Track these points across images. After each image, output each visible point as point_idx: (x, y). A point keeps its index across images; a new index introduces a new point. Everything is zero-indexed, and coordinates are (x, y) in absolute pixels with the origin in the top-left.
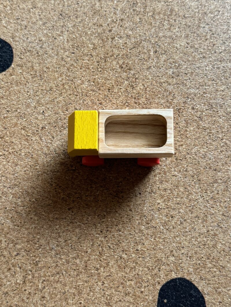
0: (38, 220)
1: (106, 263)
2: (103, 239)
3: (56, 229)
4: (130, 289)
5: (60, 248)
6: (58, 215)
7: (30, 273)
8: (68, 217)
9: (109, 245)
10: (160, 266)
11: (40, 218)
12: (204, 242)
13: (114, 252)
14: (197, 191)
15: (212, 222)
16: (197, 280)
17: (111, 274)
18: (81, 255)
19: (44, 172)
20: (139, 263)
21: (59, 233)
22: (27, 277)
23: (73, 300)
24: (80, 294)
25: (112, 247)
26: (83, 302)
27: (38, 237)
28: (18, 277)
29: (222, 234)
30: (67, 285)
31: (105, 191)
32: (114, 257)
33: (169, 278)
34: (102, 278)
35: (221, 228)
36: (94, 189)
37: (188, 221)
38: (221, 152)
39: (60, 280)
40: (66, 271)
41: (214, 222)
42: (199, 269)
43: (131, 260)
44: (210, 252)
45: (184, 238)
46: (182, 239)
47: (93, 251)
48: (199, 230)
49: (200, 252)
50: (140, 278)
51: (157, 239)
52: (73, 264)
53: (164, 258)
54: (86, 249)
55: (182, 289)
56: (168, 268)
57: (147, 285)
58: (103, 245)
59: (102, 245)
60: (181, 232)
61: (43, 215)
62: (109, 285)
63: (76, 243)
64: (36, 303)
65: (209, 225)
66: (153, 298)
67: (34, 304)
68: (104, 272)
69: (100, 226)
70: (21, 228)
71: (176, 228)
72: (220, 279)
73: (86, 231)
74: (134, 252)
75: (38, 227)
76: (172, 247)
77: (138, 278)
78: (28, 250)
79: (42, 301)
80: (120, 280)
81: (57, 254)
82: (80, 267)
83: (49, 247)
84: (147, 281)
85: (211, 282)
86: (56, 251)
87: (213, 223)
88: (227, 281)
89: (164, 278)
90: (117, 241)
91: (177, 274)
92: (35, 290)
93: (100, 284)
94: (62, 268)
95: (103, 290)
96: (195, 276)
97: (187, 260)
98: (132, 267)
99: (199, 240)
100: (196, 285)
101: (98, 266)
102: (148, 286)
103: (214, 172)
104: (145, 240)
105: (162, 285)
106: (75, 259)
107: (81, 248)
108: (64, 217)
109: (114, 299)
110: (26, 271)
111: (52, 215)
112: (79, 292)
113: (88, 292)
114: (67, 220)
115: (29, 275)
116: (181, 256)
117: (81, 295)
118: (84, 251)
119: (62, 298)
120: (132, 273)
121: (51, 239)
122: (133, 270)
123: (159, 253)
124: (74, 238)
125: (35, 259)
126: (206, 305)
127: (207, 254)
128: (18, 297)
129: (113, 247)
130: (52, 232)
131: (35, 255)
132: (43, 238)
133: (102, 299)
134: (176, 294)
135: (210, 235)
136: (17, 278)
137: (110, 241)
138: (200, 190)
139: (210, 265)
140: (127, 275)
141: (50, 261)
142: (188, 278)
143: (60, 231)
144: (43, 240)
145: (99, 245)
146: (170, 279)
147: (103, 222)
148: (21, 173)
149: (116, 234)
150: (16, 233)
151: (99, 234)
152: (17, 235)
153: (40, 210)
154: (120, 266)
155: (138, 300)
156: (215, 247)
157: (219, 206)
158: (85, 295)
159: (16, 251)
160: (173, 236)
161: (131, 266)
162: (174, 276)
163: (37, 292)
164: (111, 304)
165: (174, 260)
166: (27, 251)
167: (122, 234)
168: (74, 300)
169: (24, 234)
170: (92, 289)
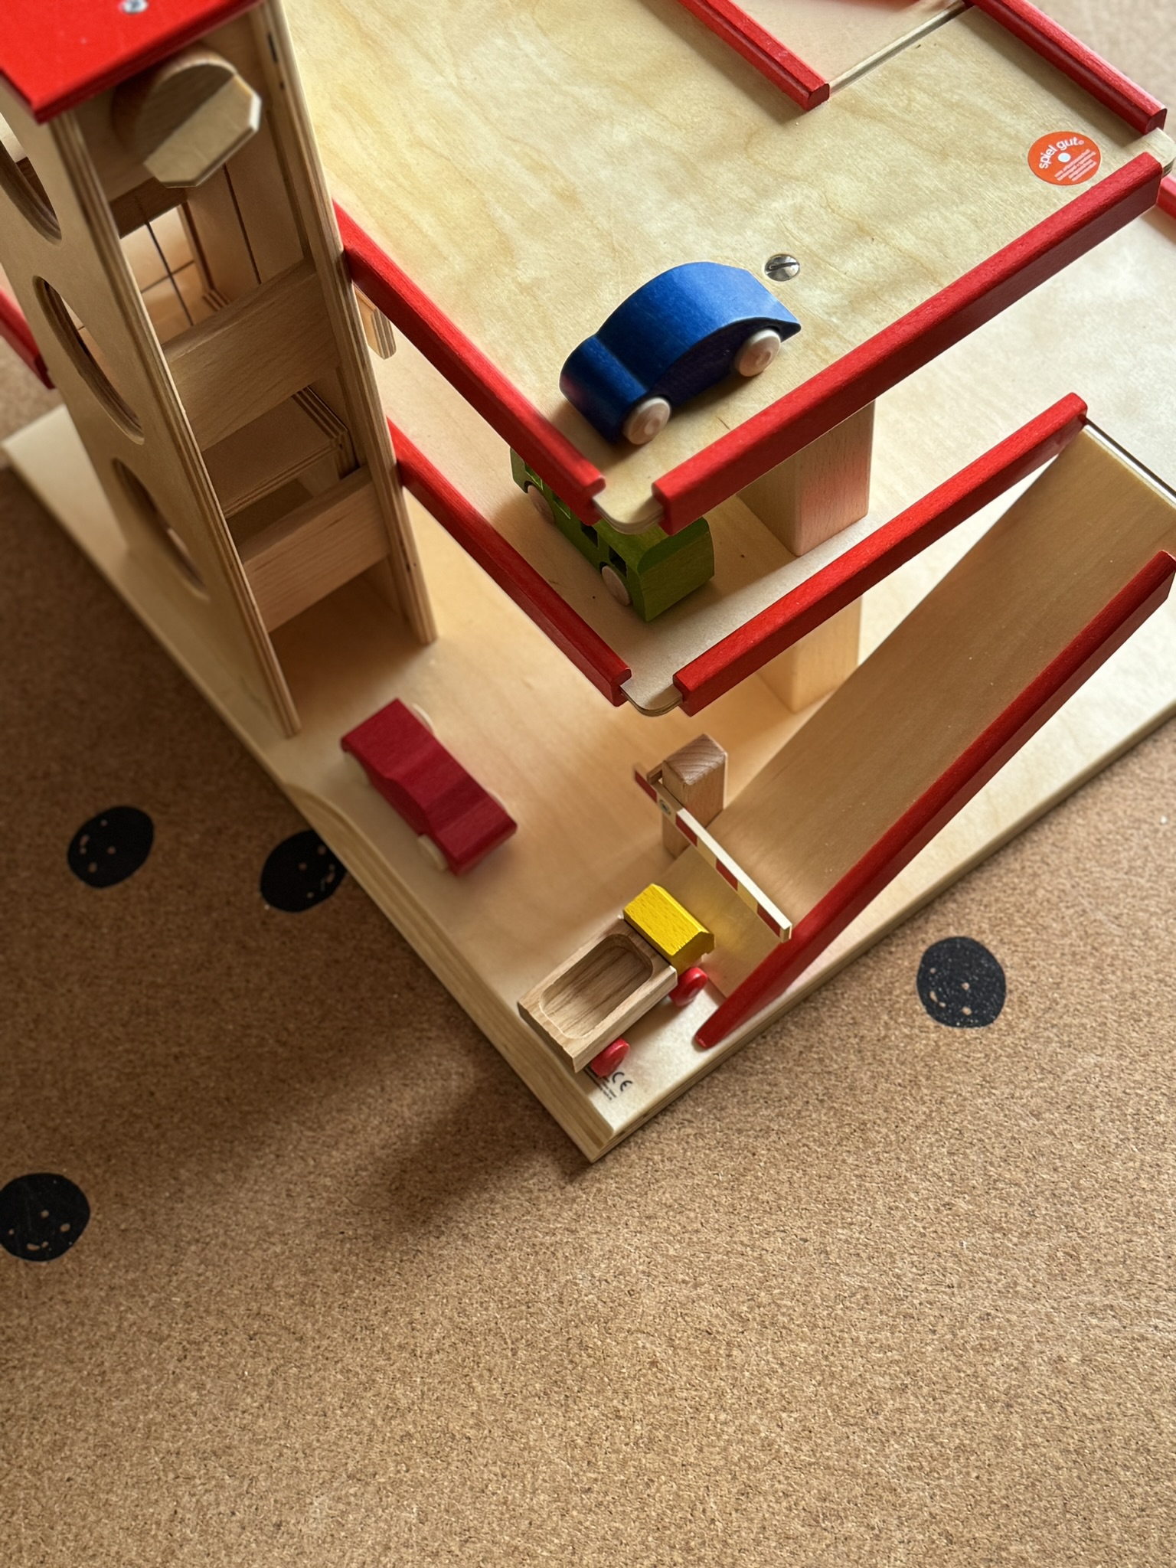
55: (965, 954)
72: (1037, 945)
85: (1020, 949)
88: (1048, 950)
134: (953, 961)
139: (1021, 922)
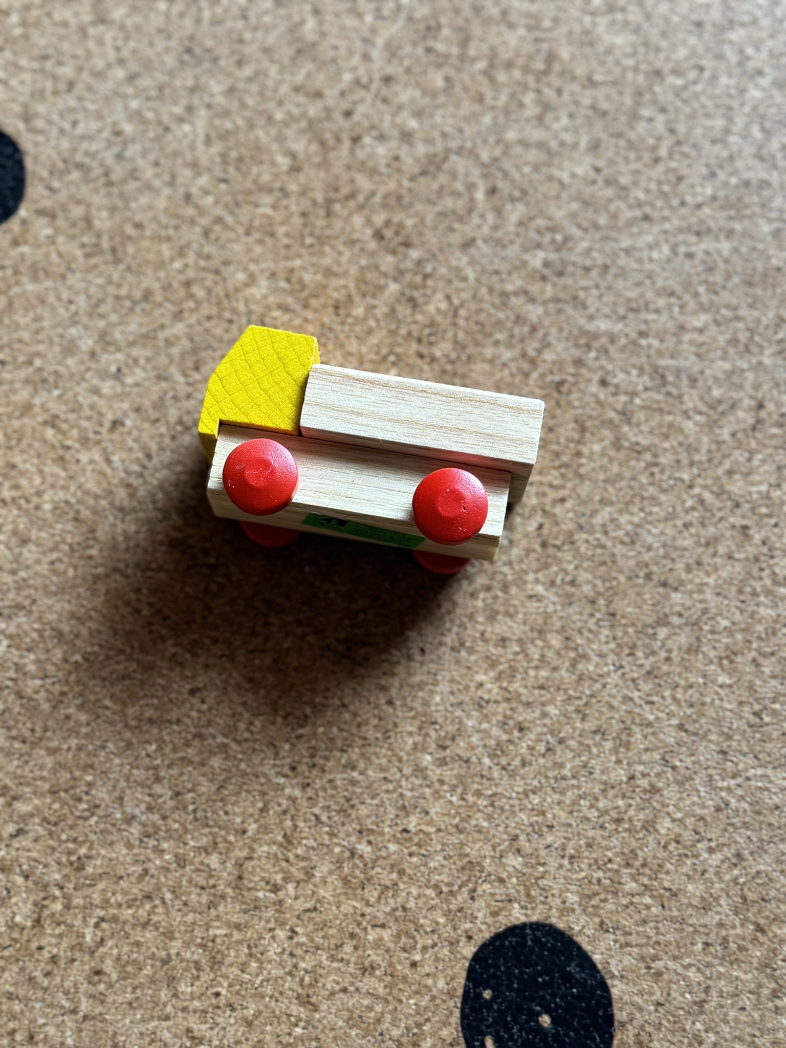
0: (88, 724)
1: (304, 868)
2: (297, 793)
3: (148, 755)
4: (378, 955)
5: (155, 817)
6: (156, 709)
7: (57, 893)
8: (188, 716)
9: (316, 811)
10: (476, 883)
11: (98, 717)
12: (619, 813)
13: (332, 835)
14: (605, 649)
15: (646, 750)
16: (589, 932)
17: (318, 906)
18: (226, 841)
19: (115, 570)
20: (409, 871)
21: (156, 768)
22: (46, 907)
23: (192, 985)
24: (216, 967)
25: (324, 818)
26: (224, 992)
27: (89, 778)
28: (16, 904)
29: (676, 788)
30: (177, 935)
31: (312, 638)
32: (332, 851)
33: (504, 922)
34: (288, 916)
35: (674, 768)
36: (275, 629)
37: (572, 743)
38: (687, 526)
39: (155, 918)
40: (173, 892)
41: (652, 750)
42: (597, 898)
43: (385, 863)
44: (635, 844)
45: (556, 797)
46: (549, 800)
47: (265, 829)
48: (603, 772)
49: (604, 843)
50: (410, 921)
51: (470, 798)
52: (198, 870)
53: (488, 860)
54: (243, 822)
55: (541, 956)
56: (500, 891)
57: (430, 942)
58: (297, 810)
59: (293, 812)
60: (547, 777)
61: (107, 708)
62: (312, 941)
63: (211, 803)
64: (73, 990)
65: (636, 759)
66: (448, 984)
67: (66, 993)
68: (296, 898)
69: (291, 751)
70: (32, 749)
71: (530, 765)
72: (662, 930)
73: (243, 766)
74: (394, 836)
75: (90, 747)
76: (517, 823)
77: (404, 920)
78: (53, 819)
79: (94, 984)
80: (348, 925)
81: (149, 836)
82: (219, 878)
83: (123, 813)
84: (433, 931)
85: (633, 939)
86: (144, 825)
87: (649, 753)
88: (682, 938)
89: (486, 923)
90: (343, 801)
91: (526, 908)
92: (72, 948)
93: (281, 934)
94: (163, 879)
95: (292, 955)
96: (583, 919)
97: (561, 866)
98: (388, 883)
99: (601, 804)
100: (587, 947)
101: (279, 878)
102: (434, 945)
103: (661, 590)
104: (431, 800)
105: (480, 943)
106: (203, 855)
107: (225, 818)
108: (174, 715)
109: (324, 985)
110: (45, 887)
111: (137, 708)
112: (214, 958)
113: (243, 958)
114: (183, 727)
115: (55, 899)
116: (543, 853)
117: (219, 969)
118: (236, 830)
119: (157, 976)
120: (387, 904)
121: (130, 788)
122: (390, 894)
123: (474, 842)
124: (205, 787)
125: (76, 850)
126: (616, 1011)
127: (626, 851)
128: (15, 968)
129: (330, 818)
130: (135, 764)
131: (75, 835)
132: (105, 783)
133: (287, 985)
134: (522, 973)
135: (637, 790)
136: (15, 909)
137: (321, 800)
138: (612, 645)
139: (634, 885)
140: (368, 910)
141: (124, 856)
142: (561, 925)
143: (158, 762)
144: (104, 790)
145: (285, 812)
146: (503, 927)
147: (300, 737)
148: (38, 568)
149: (339, 776)
150: (16, 763)
151: (286, 776)
152: (19, 772)
153: (96, 693)
154: (350, 881)
155: (400, 990)
156: (651, 829)
157: (669, 700)
158: (234, 969)
159: (16, 822)
160: (521, 790)
161: (383, 882)
162: (517, 915)
163: (77, 955)
164: (314, 1000)
165: (518, 867)
166: (49, 823)
167: (360, 778)
168: (197, 983)
169: (42, 767)
170: (254, 950)
